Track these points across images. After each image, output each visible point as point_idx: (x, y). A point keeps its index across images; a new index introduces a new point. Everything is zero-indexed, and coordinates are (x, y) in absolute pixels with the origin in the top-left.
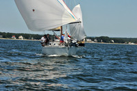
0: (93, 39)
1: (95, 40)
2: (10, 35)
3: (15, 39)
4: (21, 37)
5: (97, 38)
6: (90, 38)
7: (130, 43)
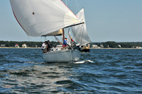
0: (99, 44)
1: (102, 46)
2: (13, 44)
3: (19, 47)
4: (25, 45)
5: (103, 44)
6: (96, 44)
7: (137, 48)
